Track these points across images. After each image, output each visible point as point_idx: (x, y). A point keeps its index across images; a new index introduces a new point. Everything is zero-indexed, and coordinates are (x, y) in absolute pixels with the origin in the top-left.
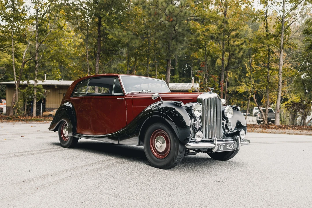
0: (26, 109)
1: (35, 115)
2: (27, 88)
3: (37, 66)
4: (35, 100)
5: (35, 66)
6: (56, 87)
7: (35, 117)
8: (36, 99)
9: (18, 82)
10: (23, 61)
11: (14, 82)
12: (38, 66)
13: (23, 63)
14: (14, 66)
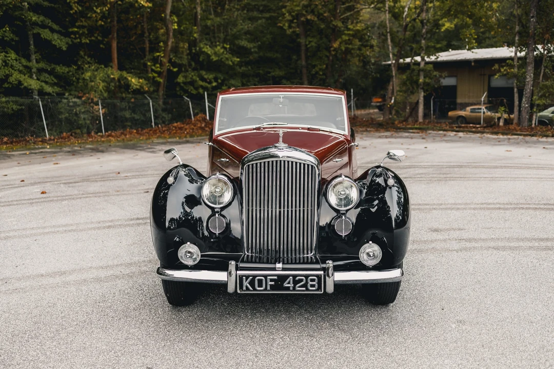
0: (408, 108)
1: (421, 120)
2: (408, 72)
3: (424, 31)
4: (421, 92)
5: (422, 30)
6: (473, 64)
7: (420, 123)
8: (422, 90)
9: (397, 61)
10: (404, 24)
11: (390, 62)
12: (426, 29)
13: (404, 26)
14: (389, 34)
